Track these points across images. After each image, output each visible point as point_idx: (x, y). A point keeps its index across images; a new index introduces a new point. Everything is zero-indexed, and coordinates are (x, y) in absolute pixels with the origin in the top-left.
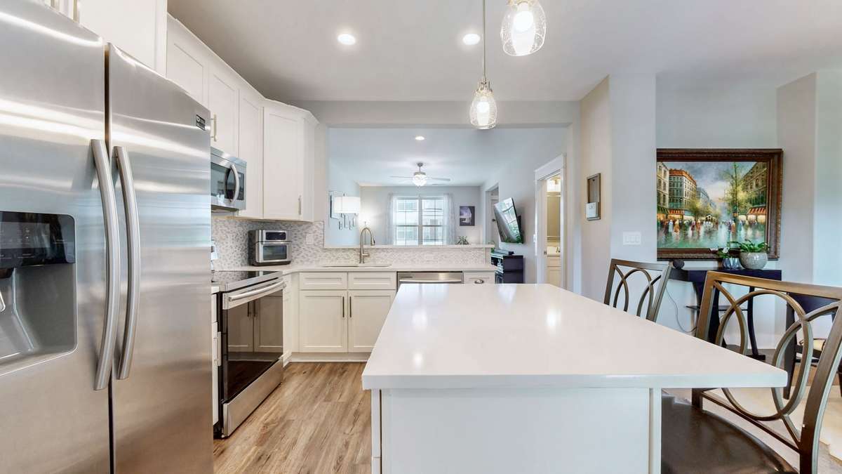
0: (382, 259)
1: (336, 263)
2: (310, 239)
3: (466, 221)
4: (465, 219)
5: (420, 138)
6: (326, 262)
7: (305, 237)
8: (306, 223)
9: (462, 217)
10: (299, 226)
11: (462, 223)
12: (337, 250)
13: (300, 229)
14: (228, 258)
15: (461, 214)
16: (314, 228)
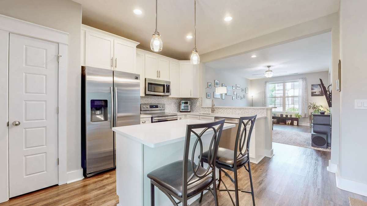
0: (220, 112)
1: (205, 113)
2: (198, 104)
3: (317, 93)
4: (315, 92)
5: (254, 56)
6: (202, 112)
7: (196, 103)
8: (197, 98)
9: (313, 91)
10: (195, 99)
11: (313, 94)
12: (206, 108)
13: (195, 100)
14: (172, 109)
15: (312, 89)
16: (199, 100)
